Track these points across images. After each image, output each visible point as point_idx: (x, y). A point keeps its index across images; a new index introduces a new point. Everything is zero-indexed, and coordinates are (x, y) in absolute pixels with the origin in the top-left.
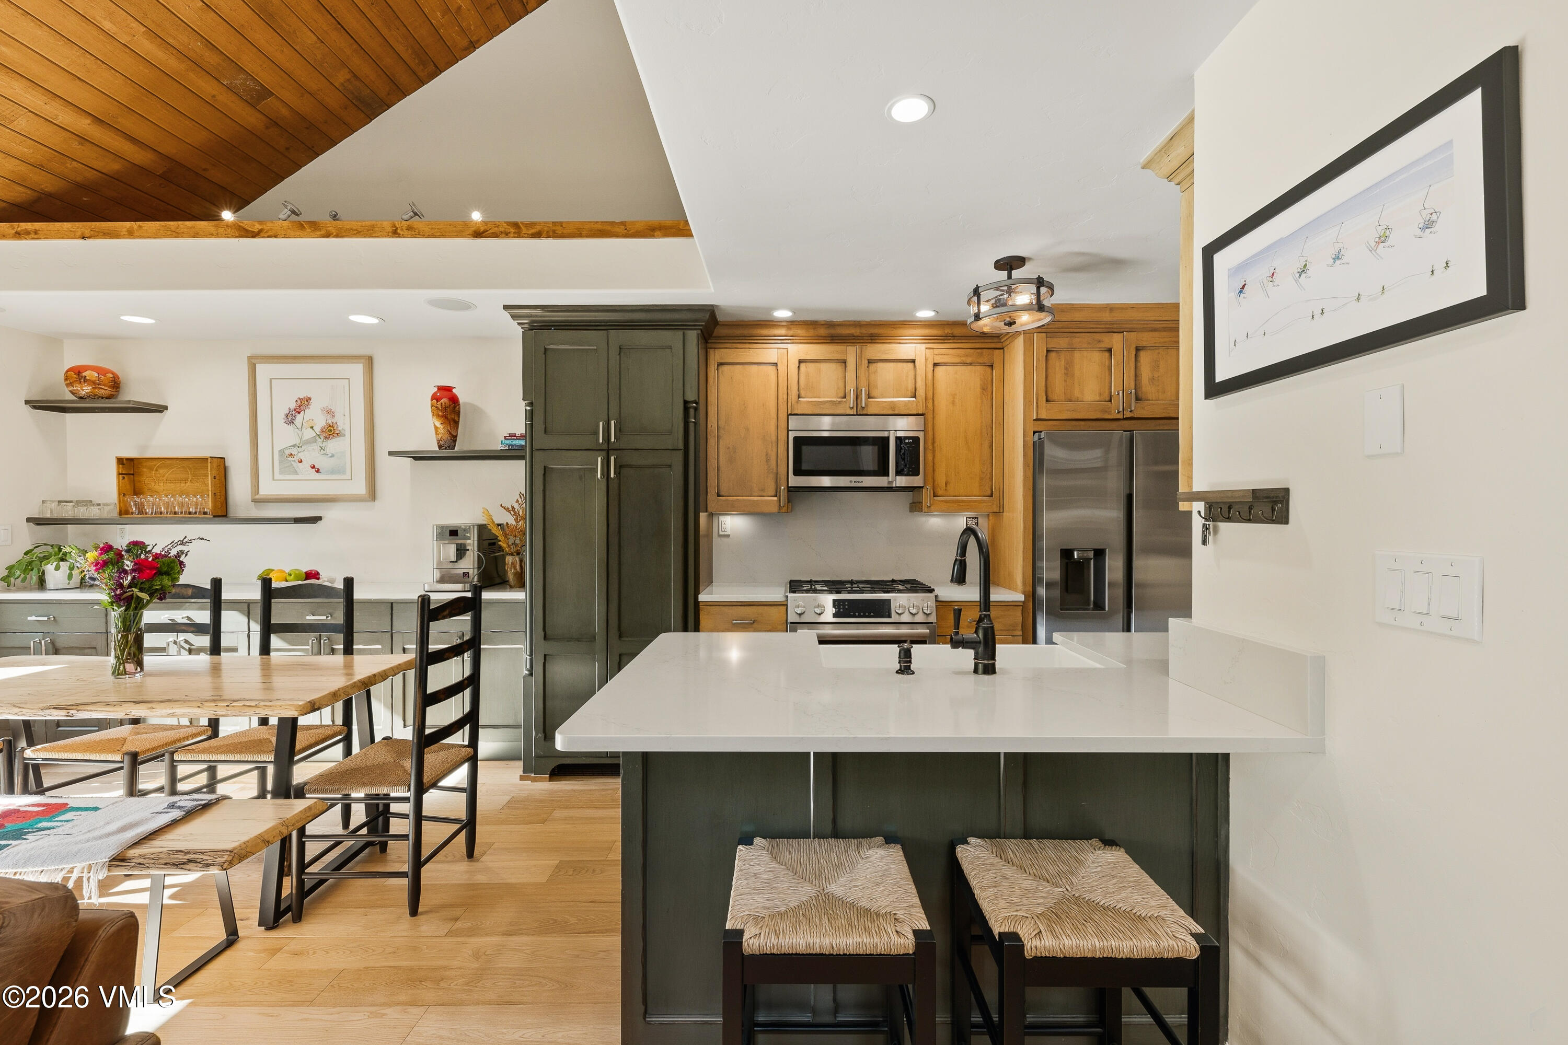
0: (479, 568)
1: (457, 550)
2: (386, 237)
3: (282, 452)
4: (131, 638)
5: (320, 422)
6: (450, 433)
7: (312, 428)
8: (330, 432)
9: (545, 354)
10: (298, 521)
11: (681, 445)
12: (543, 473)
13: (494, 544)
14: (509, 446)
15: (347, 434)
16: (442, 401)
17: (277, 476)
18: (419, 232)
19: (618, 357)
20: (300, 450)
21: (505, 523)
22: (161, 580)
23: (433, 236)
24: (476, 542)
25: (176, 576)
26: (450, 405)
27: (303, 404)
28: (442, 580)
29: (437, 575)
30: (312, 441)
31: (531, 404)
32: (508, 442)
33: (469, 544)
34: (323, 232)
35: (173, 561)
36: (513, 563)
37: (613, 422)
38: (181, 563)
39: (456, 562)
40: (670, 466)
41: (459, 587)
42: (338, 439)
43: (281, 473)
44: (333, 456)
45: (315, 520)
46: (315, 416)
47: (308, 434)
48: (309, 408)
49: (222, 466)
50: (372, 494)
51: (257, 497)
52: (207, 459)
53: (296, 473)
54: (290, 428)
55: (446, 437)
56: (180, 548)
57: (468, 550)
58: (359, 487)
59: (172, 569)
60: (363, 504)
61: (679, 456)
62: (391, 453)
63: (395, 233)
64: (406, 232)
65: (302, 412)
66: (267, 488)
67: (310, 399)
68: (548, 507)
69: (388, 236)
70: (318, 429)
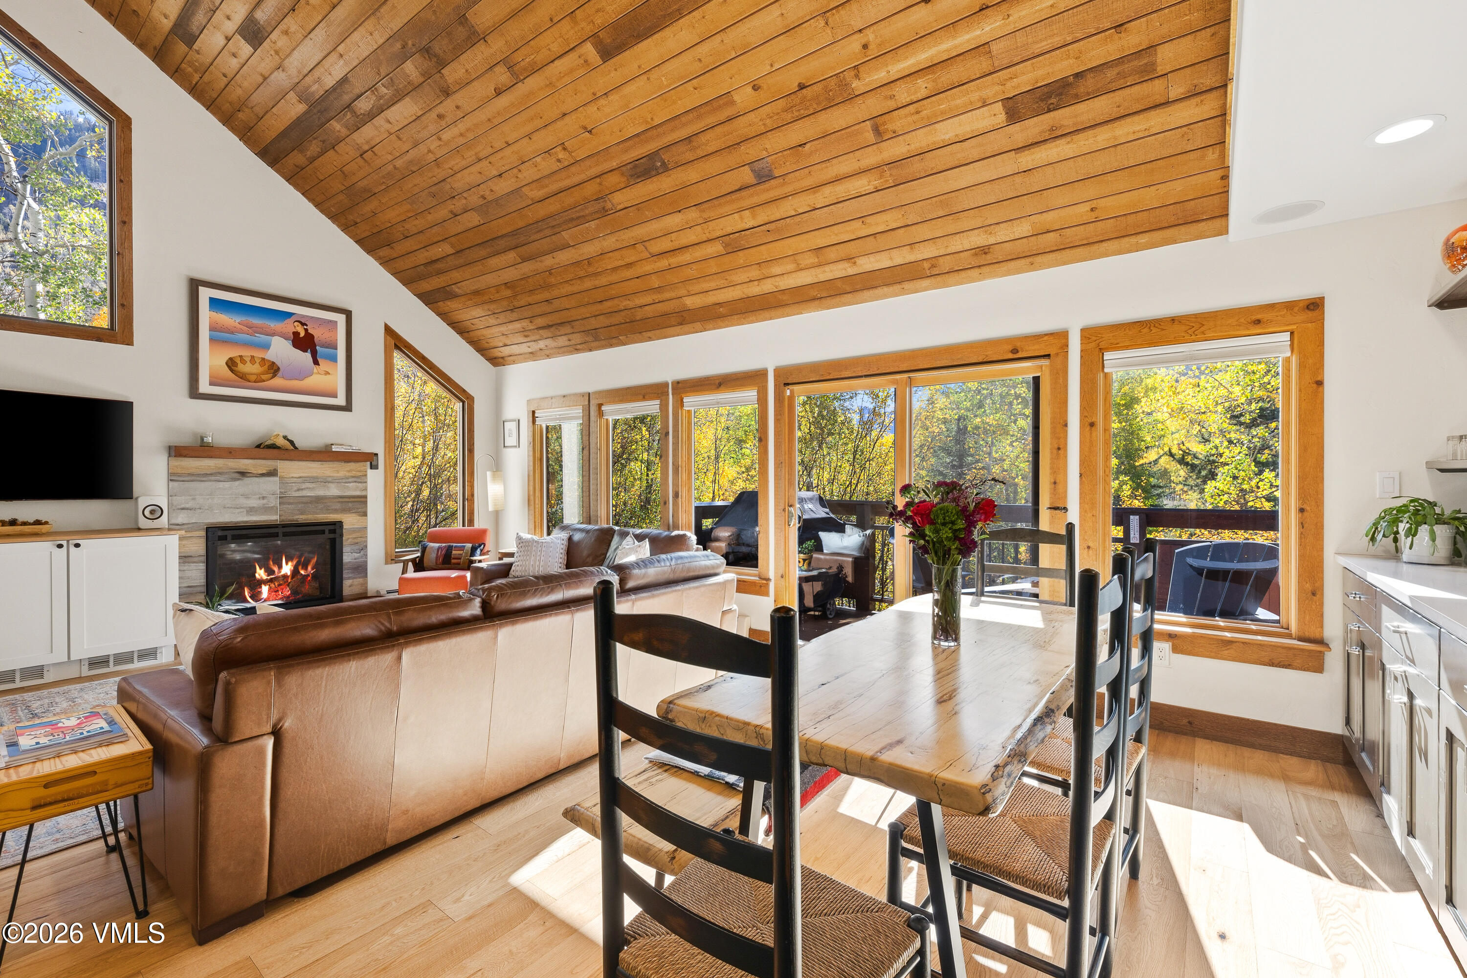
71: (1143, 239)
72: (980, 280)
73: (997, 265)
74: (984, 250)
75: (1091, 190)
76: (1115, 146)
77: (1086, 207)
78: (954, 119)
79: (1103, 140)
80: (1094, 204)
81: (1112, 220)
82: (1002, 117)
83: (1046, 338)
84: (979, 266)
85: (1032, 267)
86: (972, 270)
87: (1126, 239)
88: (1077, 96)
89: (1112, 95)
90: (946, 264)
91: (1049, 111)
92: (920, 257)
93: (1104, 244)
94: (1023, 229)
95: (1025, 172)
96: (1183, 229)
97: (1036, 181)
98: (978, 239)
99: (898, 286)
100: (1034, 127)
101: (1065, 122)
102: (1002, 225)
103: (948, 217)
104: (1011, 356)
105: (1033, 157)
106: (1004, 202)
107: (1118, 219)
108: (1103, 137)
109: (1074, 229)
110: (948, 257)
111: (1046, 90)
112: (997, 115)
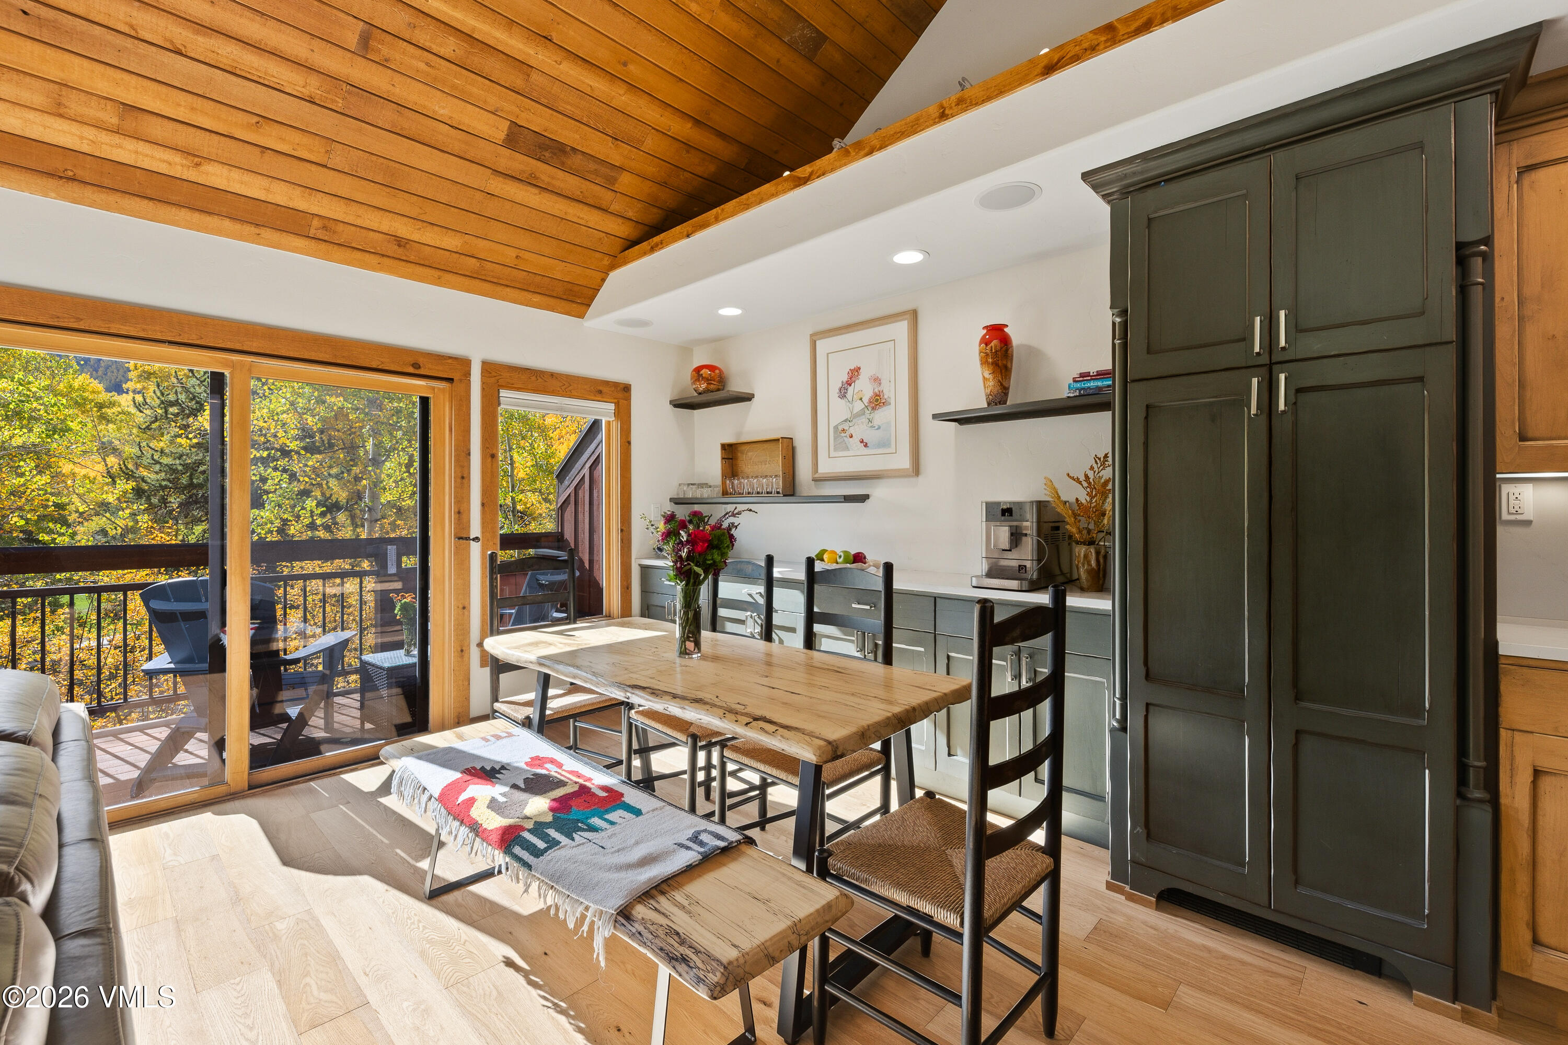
0: (1039, 560)
1: (1012, 534)
2: (932, 125)
3: (836, 428)
4: (691, 615)
5: (868, 394)
6: (1002, 384)
7: (861, 399)
8: (877, 401)
9: (1149, 227)
10: (848, 499)
11: (1450, 333)
12: (1144, 415)
13: (1057, 528)
14: (1080, 390)
15: (892, 402)
16: (992, 344)
17: (833, 454)
18: (971, 102)
19: (1294, 194)
20: (851, 424)
21: (1073, 500)
22: (712, 554)
23: (989, 99)
24: (1035, 524)
25: (726, 550)
26: (1001, 348)
27: (855, 373)
28: (990, 575)
29: (984, 567)
30: (862, 413)
31: (1123, 313)
32: (1078, 385)
33: (1026, 528)
34: (867, 150)
35: (723, 534)
36: (1086, 556)
37: (1282, 314)
38: (732, 537)
39: (1010, 550)
40: (1421, 379)
41: (1014, 584)
42: (884, 408)
43: (836, 450)
44: (879, 428)
45: (863, 498)
46: (864, 388)
47: (859, 406)
48: (858, 379)
49: (791, 446)
50: (916, 469)
51: (816, 476)
52: (778, 440)
53: (847, 449)
54: (843, 402)
55: (997, 389)
56: (731, 520)
57: (1026, 535)
58: (903, 461)
59: (722, 542)
60: (906, 480)
61: (1450, 356)
62: (935, 417)
63: (943, 116)
64: (955, 109)
65: (853, 384)
66: (825, 468)
67: (859, 368)
68: (1151, 468)
69: (935, 123)
70: (866, 400)
71: (537, 298)
72: (374, 269)
73: (403, 263)
74: (401, 242)
75: (524, 240)
76: (562, 219)
77: (512, 253)
78: (461, 102)
79: (559, 209)
80: (522, 253)
81: (525, 273)
82: (501, 135)
83: (450, 361)
84: (383, 255)
85: (438, 282)
86: (372, 256)
87: (526, 293)
88: (563, 163)
89: (583, 181)
90: (346, 234)
91: (539, 160)
92: (314, 209)
93: (508, 290)
94: (452, 242)
95: (489, 194)
96: (563, 303)
97: (491, 208)
98: (404, 229)
99: (253, 230)
100: (519, 162)
101: (543, 177)
102: (436, 228)
103: (384, 188)
104: (411, 370)
105: (504, 186)
106: (453, 209)
107: (530, 274)
108: (558, 206)
109: (494, 265)
110: (353, 228)
111: (548, 142)
112: (500, 131)
